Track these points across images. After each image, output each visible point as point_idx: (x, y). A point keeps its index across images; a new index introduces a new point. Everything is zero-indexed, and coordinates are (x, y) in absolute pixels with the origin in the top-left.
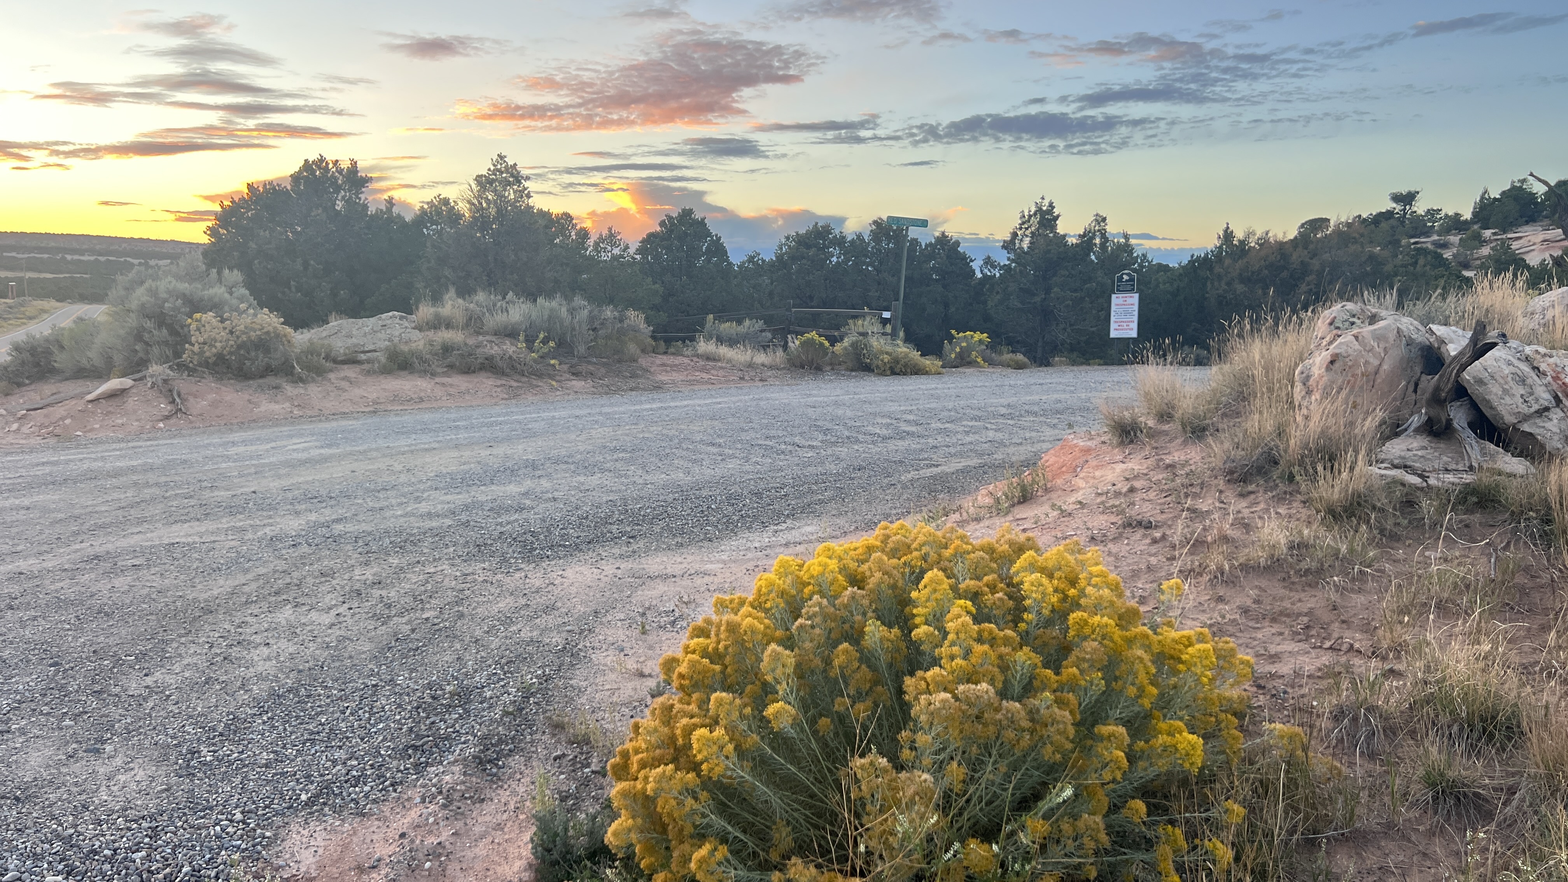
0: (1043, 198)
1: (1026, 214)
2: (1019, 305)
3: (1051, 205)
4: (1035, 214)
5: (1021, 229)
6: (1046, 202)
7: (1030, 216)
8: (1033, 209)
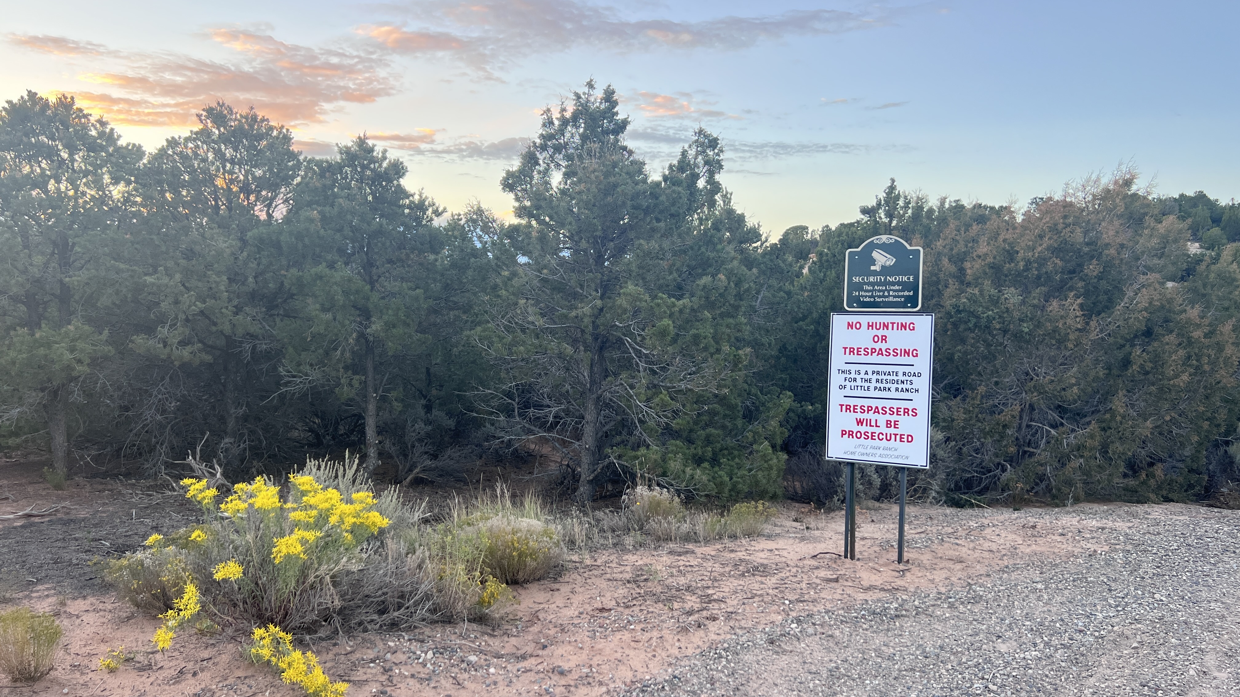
0: (590, 85)
1: (556, 115)
2: (540, 322)
3: (609, 96)
4: (575, 118)
5: (544, 148)
6: (598, 94)
7: (565, 122)
8: (570, 109)
